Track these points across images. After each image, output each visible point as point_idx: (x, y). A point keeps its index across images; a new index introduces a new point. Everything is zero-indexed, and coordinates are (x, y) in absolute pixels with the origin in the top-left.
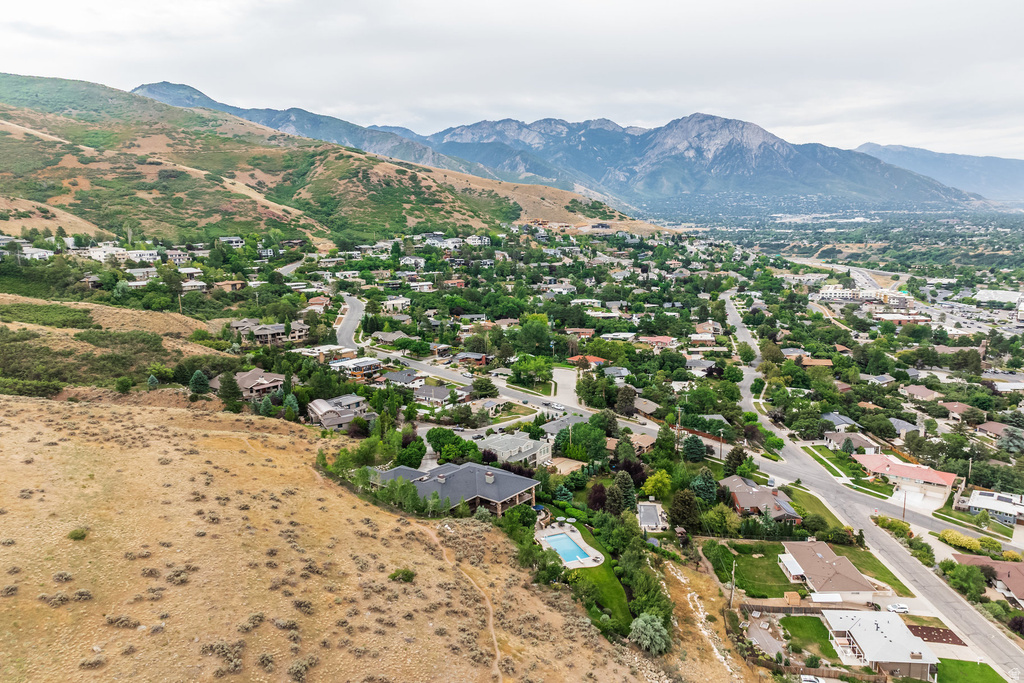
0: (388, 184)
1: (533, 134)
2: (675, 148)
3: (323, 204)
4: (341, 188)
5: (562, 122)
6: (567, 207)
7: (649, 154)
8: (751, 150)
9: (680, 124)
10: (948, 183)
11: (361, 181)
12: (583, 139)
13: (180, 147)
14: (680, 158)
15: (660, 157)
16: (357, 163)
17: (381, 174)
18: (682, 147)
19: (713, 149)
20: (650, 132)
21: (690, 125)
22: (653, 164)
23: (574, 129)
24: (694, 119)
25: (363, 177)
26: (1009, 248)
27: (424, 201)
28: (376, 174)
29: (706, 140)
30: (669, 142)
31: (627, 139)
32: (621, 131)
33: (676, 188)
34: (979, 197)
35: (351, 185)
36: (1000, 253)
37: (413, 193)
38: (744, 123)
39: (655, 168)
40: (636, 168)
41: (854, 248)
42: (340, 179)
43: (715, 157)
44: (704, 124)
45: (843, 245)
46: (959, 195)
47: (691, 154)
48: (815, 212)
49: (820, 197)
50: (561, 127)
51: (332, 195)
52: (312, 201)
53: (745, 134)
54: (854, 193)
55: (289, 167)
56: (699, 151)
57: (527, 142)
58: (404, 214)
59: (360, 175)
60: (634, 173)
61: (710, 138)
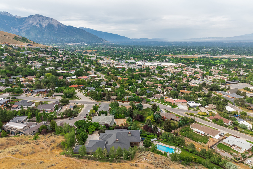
2: (33, 24)
6: (14, 39)
7: (25, 24)
8: (55, 26)
9: (33, 17)
10: (100, 37)
14: (35, 26)
15: (28, 26)
18: (35, 23)
19: (44, 25)
20: (23, 18)
21: (36, 17)
22: (27, 28)
24: (37, 16)
26: (120, 51)
29: (42, 22)
30: (31, 22)
31: (16, 19)
33: (36, 35)
34: (106, 41)
36: (119, 52)
38: (52, 19)
39: (28, 29)
40: (22, 29)
41: (90, 52)
43: (46, 27)
44: (40, 17)
45: (88, 51)
46: (102, 40)
47: (38, 26)
48: (75, 43)
49: (74, 39)
53: (53, 22)
54: (82, 38)
56: (40, 25)
60: (21, 30)
61: (43, 22)
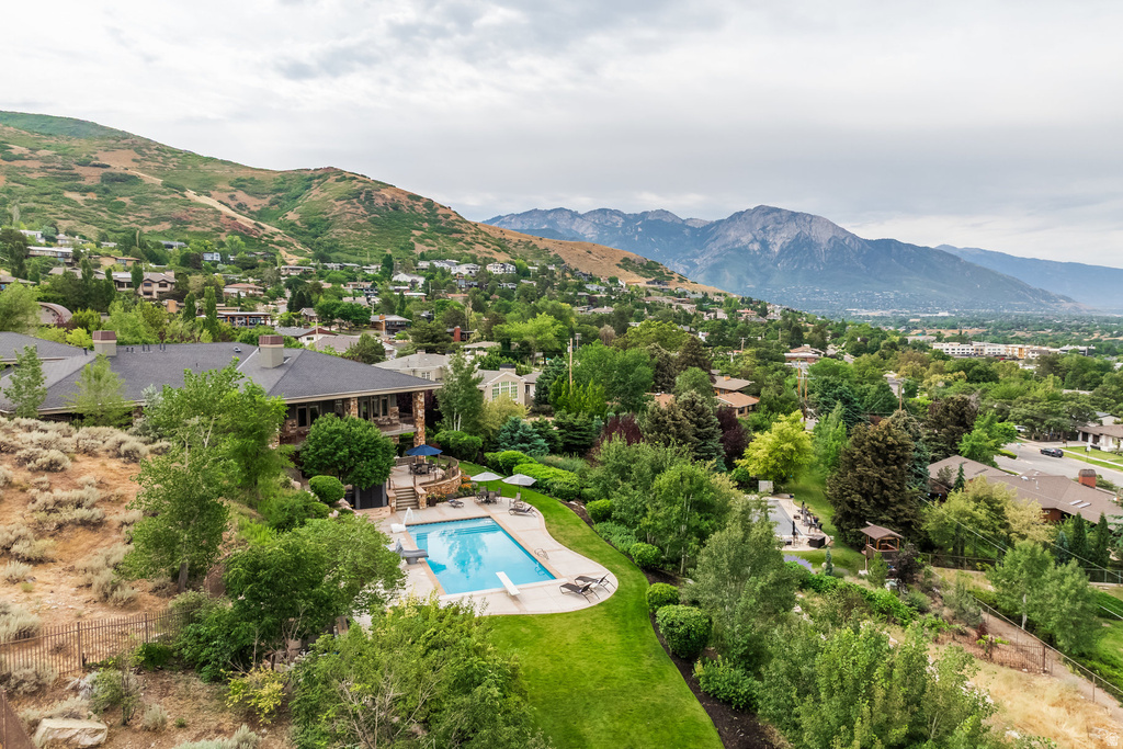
0: (396, 208)
1: (587, 224)
2: (738, 241)
3: (312, 226)
4: (337, 209)
5: (618, 213)
6: (618, 265)
7: (710, 246)
8: (820, 244)
9: (743, 217)
10: (1034, 286)
11: (360, 202)
12: (640, 230)
13: (149, 163)
14: (744, 251)
15: (722, 250)
16: (361, 184)
17: (389, 197)
19: (779, 243)
20: (712, 224)
21: (754, 217)
22: (716, 257)
23: (630, 220)
24: (759, 211)
25: (366, 199)
27: (440, 230)
28: (383, 197)
29: (772, 233)
30: (732, 234)
31: (687, 231)
32: (680, 222)
33: (741, 282)
34: (1069, 300)
35: (349, 206)
37: (426, 221)
38: (812, 217)
39: (716, 260)
40: (697, 261)
42: (337, 200)
43: (782, 251)
44: (770, 216)
46: (1047, 296)
47: (756, 247)
48: (892, 308)
49: (896, 294)
50: (617, 217)
51: (324, 217)
52: (298, 223)
53: (813, 228)
55: (280, 190)
56: (765, 245)
57: (581, 231)
58: (412, 239)
59: (362, 197)
60: (694, 266)
61: (776, 230)
